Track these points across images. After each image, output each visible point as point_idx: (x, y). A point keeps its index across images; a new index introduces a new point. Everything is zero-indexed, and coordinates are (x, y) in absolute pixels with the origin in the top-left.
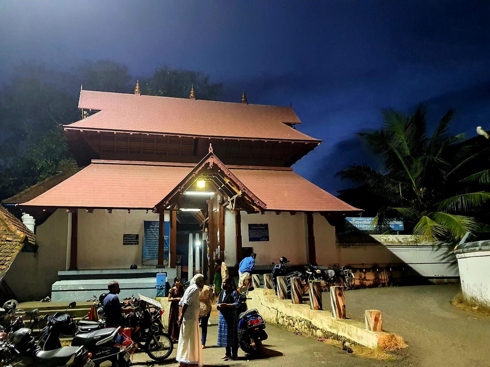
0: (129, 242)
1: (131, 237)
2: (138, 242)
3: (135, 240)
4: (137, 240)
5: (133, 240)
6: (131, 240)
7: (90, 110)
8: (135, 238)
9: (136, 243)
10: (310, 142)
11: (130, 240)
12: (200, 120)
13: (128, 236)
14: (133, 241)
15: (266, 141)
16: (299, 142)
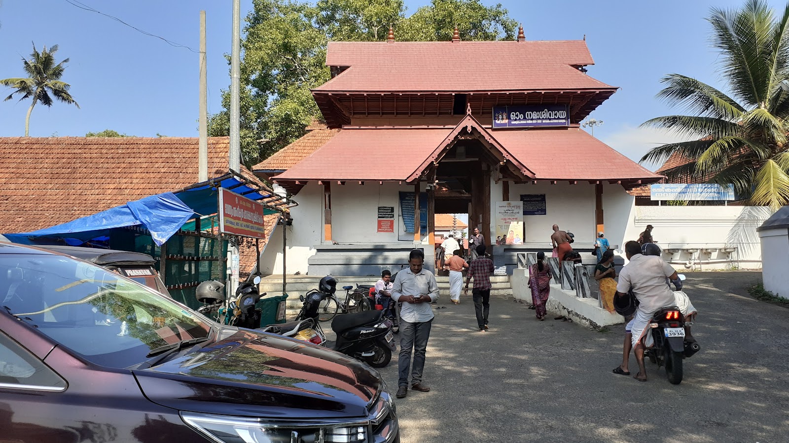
0: (384, 216)
1: (386, 210)
2: (393, 215)
3: (390, 213)
4: (392, 213)
5: (388, 213)
6: (387, 213)
7: (339, 67)
8: (390, 211)
9: (392, 216)
10: (602, 91)
11: (385, 213)
12: (462, 70)
13: (383, 208)
14: (389, 215)
15: (543, 92)
16: (586, 91)
